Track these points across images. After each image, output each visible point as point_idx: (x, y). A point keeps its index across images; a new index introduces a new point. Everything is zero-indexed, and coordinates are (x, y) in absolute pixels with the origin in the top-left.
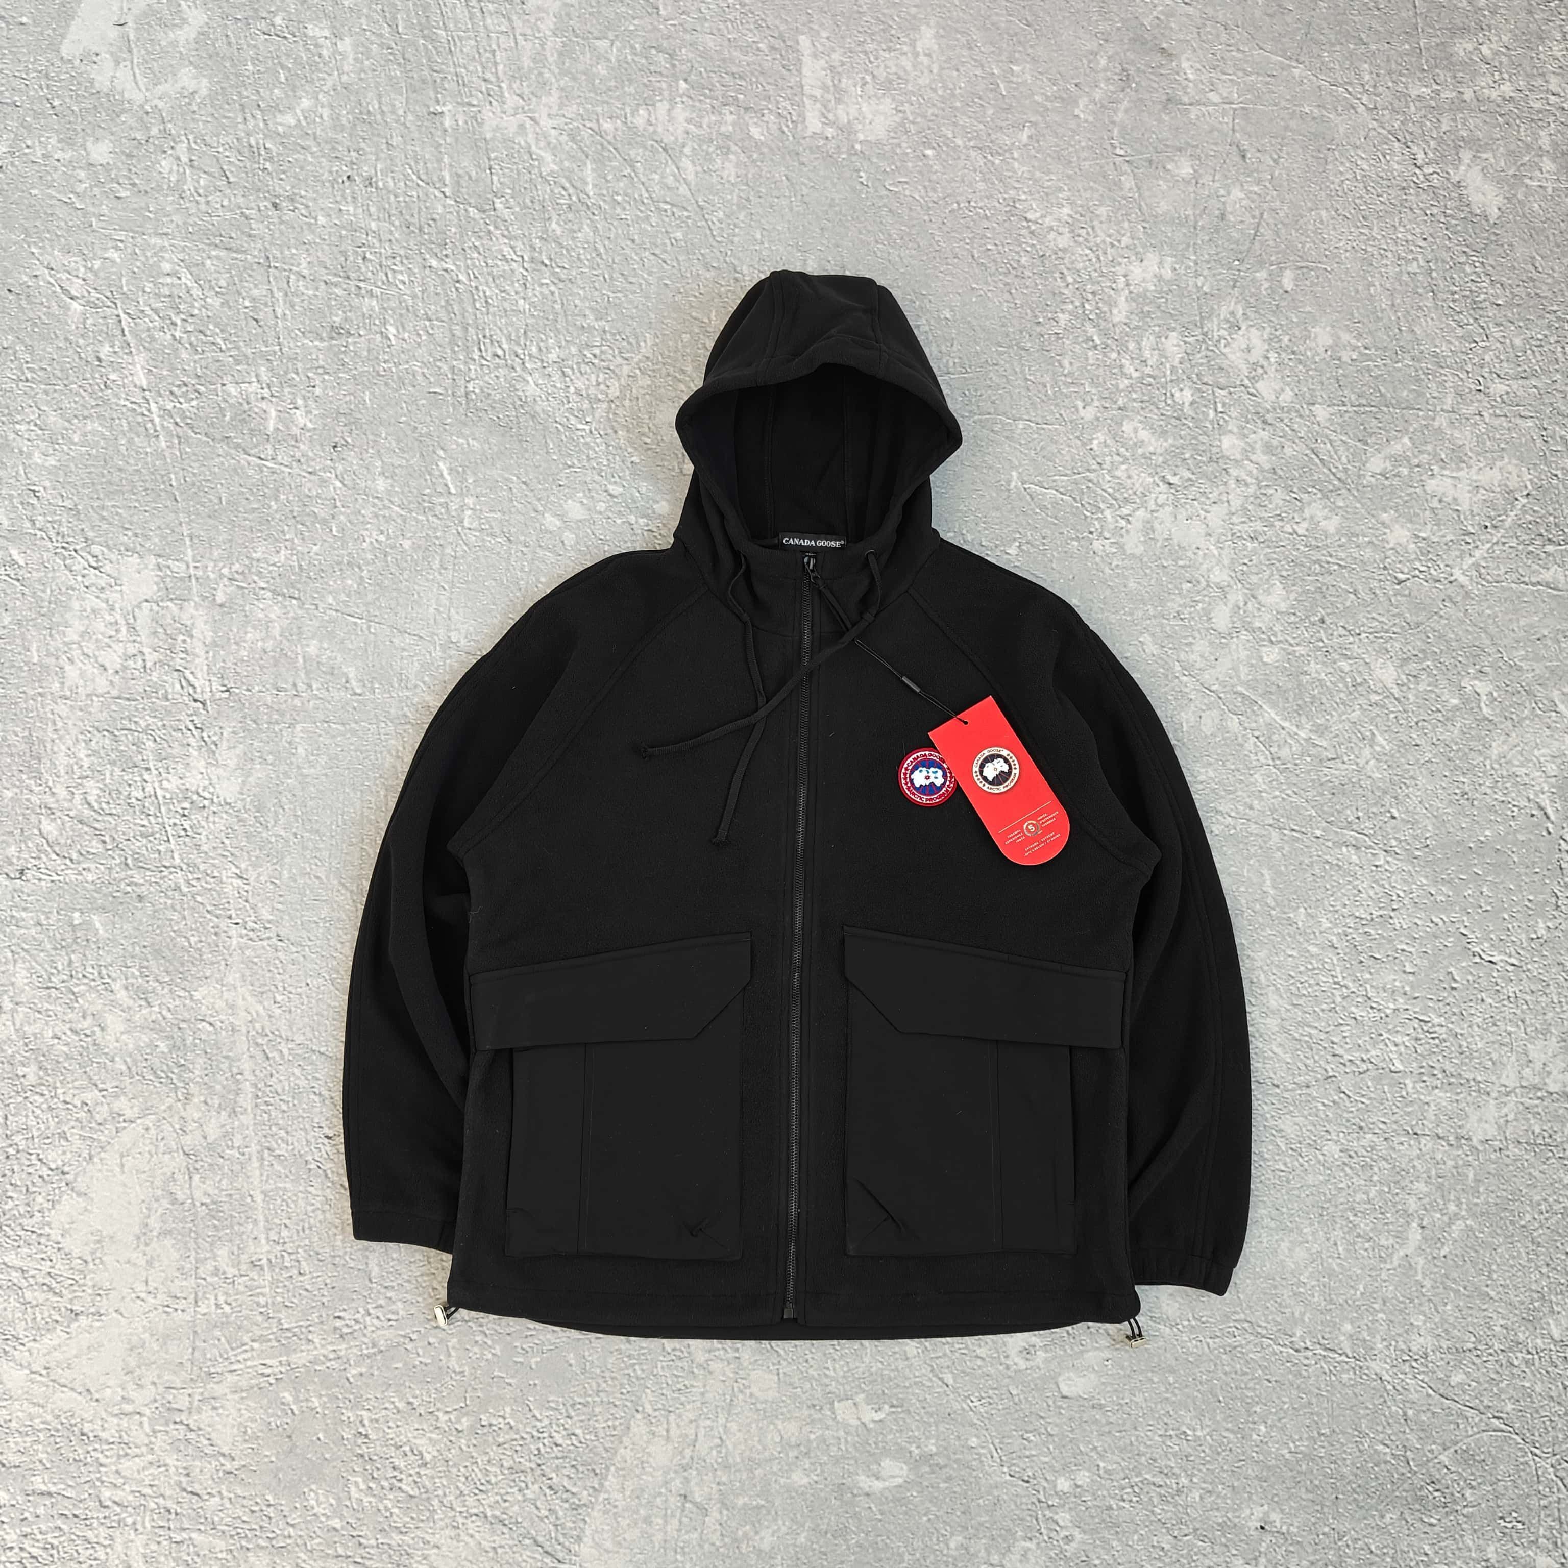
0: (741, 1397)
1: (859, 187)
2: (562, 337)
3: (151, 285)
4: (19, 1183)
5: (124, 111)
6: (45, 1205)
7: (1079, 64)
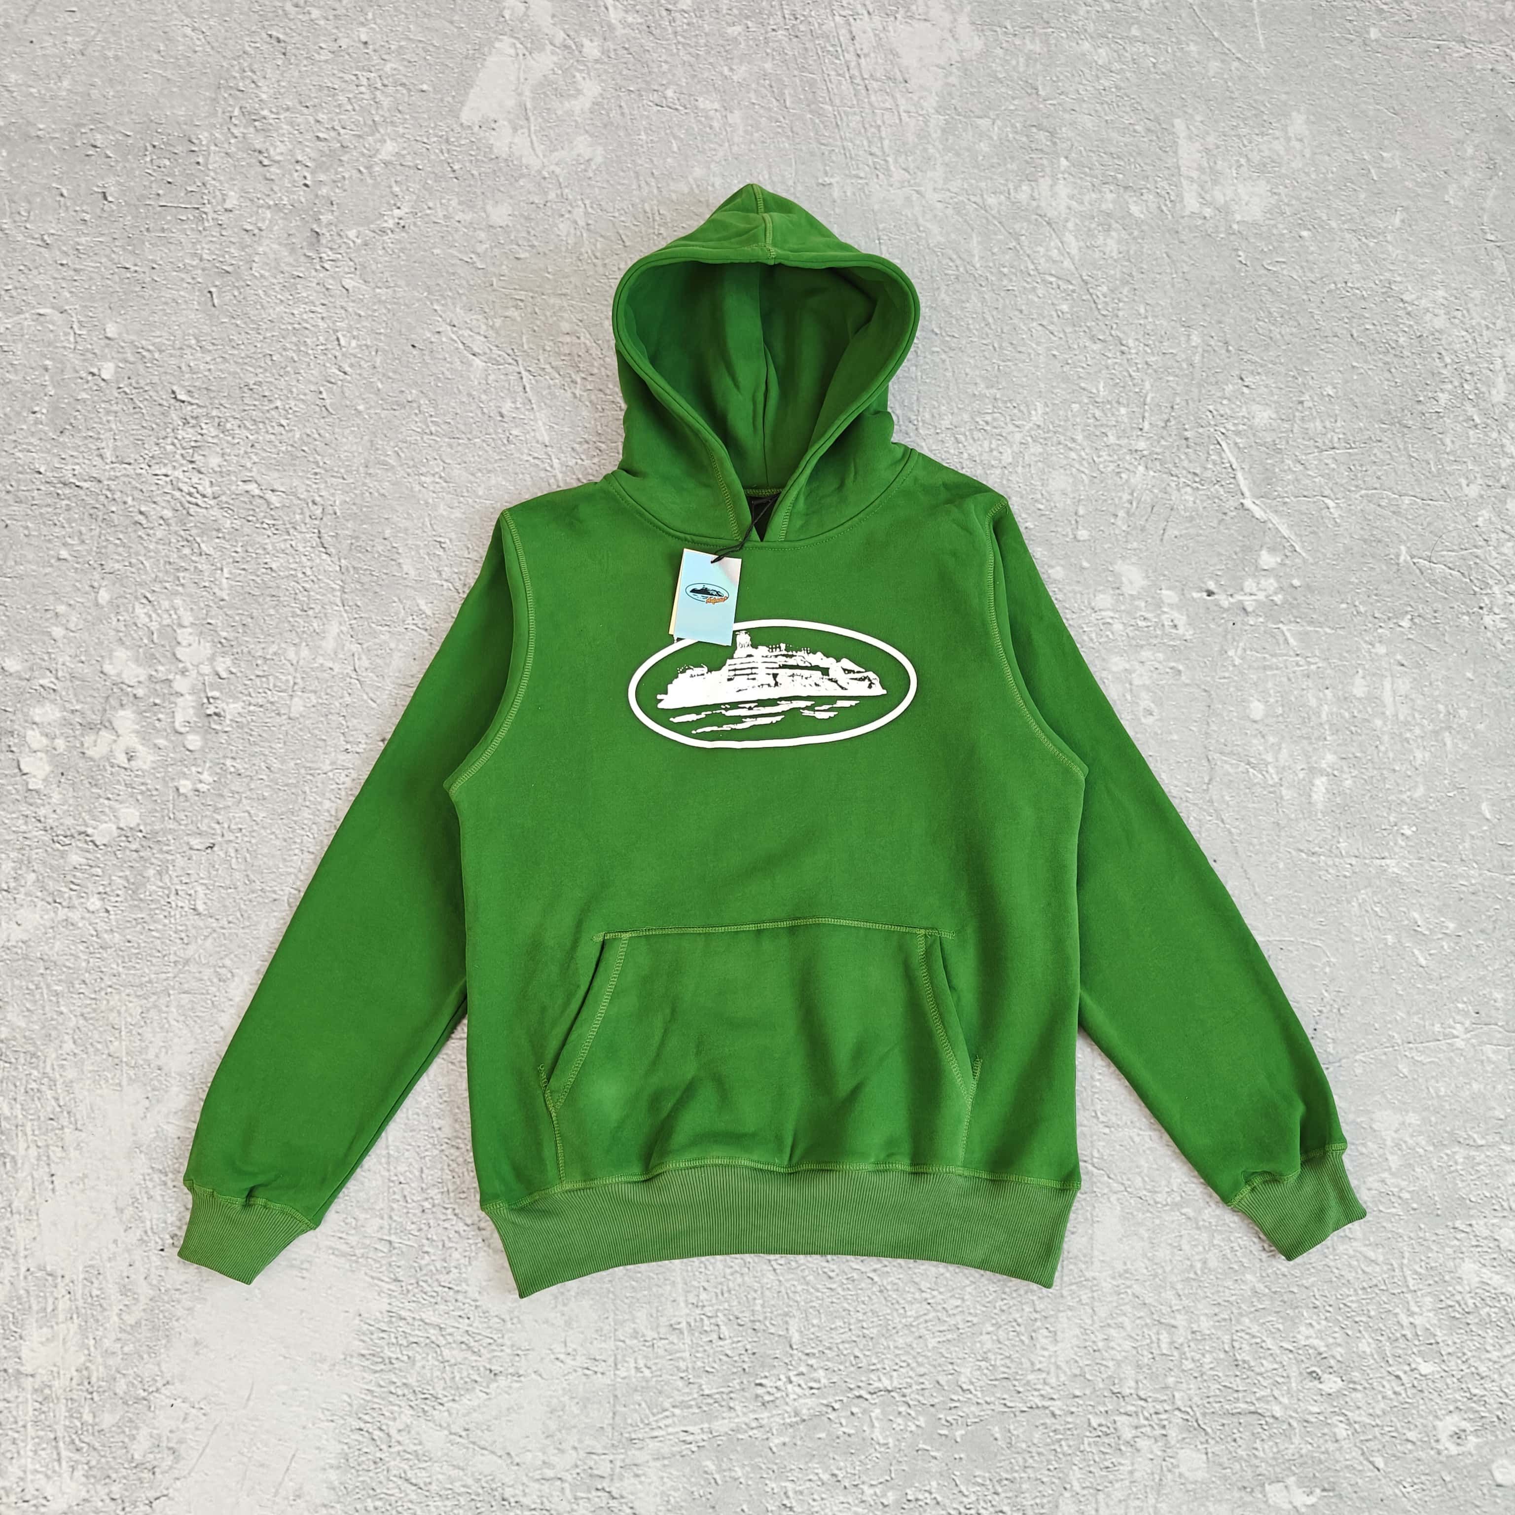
0: (1170, 1476)
1: (1238, 266)
2: (954, 405)
3: (551, 343)
4: (435, 1238)
5: (522, 176)
6: (462, 1261)
7: (1446, 152)
